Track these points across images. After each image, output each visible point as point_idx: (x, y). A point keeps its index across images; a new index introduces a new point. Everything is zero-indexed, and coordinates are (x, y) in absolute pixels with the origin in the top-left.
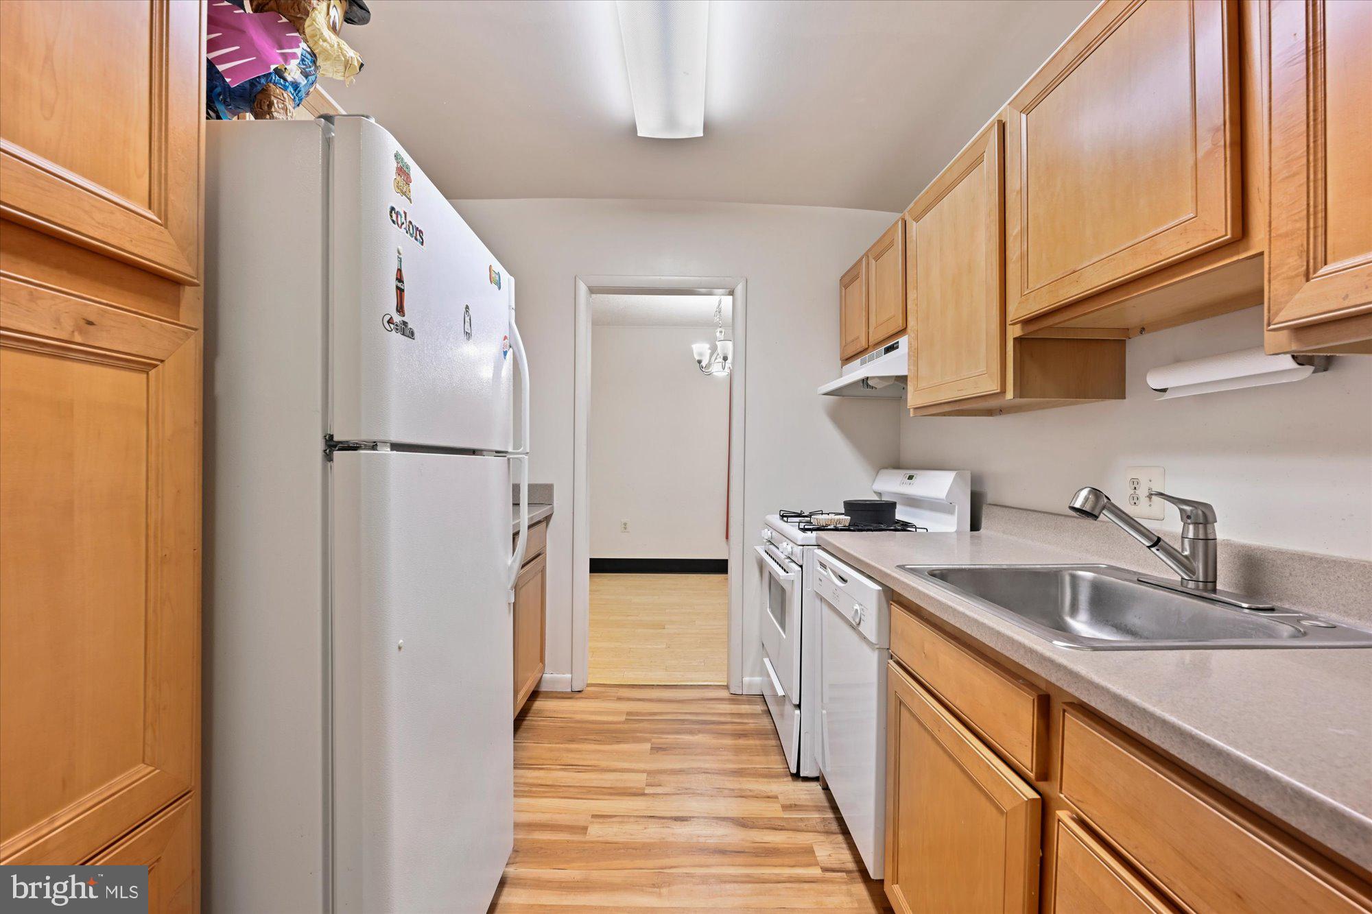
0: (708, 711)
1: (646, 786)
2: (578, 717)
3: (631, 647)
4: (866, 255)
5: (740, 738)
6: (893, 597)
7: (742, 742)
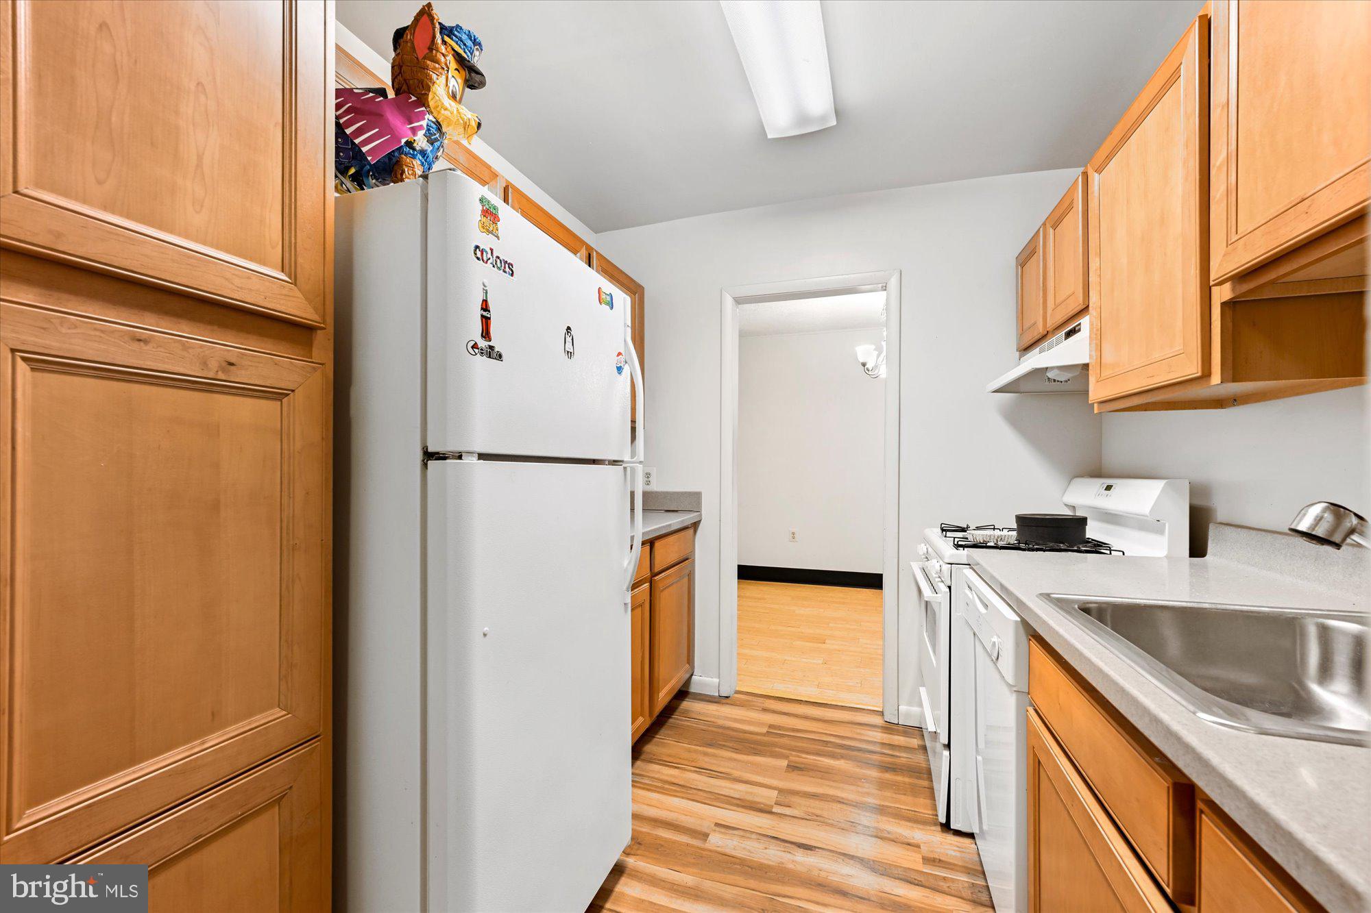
0: (856, 736)
1: (775, 804)
2: (721, 722)
4: (1044, 224)
5: (887, 771)
6: (1031, 633)
7: (888, 776)
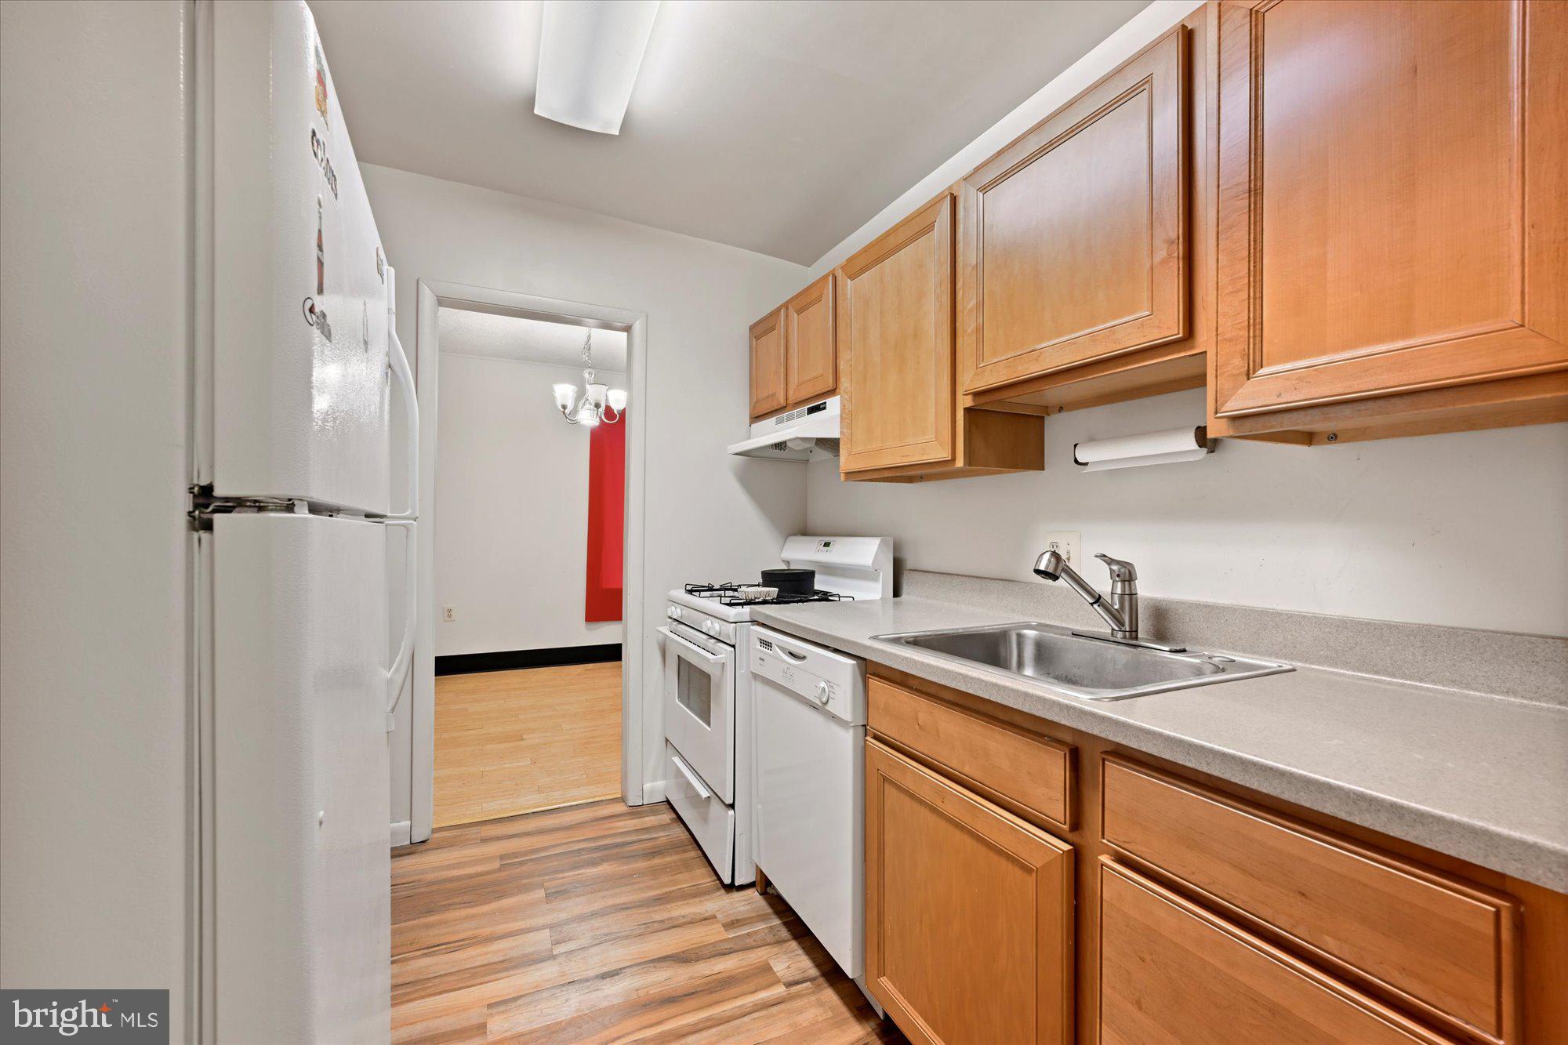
0: (607, 833)
1: (553, 945)
3: (482, 769)
4: (786, 305)
6: (869, 670)
